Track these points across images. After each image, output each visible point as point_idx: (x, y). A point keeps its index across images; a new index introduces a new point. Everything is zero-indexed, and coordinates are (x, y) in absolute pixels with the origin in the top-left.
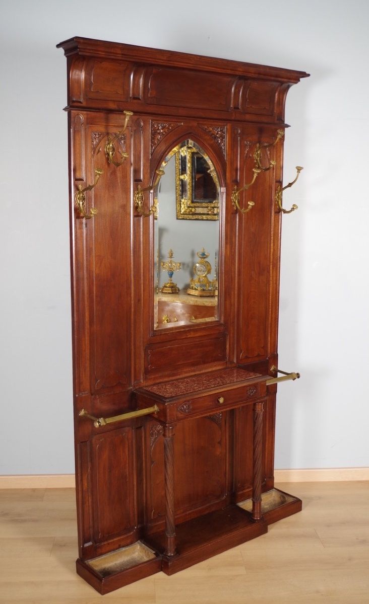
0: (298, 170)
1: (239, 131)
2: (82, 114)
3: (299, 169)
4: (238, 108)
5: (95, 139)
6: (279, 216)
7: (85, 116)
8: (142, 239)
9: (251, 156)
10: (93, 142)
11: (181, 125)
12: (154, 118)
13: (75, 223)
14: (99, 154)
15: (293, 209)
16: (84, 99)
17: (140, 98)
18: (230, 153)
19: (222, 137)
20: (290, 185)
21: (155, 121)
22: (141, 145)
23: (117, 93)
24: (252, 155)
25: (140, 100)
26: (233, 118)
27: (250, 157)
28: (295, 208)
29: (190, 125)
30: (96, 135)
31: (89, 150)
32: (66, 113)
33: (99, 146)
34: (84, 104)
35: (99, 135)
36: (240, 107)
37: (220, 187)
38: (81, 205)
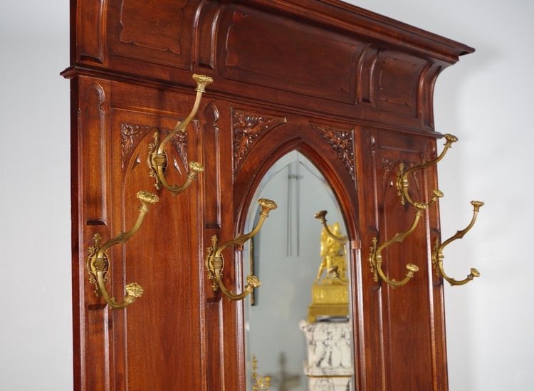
0: (475, 206)
1: (373, 140)
2: (102, 84)
3: (477, 206)
4: (369, 102)
5: (128, 137)
6: (440, 292)
7: (109, 90)
8: (222, 350)
9: (392, 184)
10: (124, 144)
11: (284, 123)
12: (238, 106)
13: (87, 321)
14: (135, 170)
15: (471, 277)
16: (105, 54)
17: (212, 66)
18: (362, 177)
19: (349, 148)
20: (460, 234)
21: (240, 111)
22: (215, 156)
23: (168, 51)
24: (394, 183)
25: (211, 68)
26: (362, 117)
27: (391, 186)
28: (475, 274)
29: (298, 123)
30: (130, 130)
31: (117, 159)
32: (68, 81)
33: (137, 151)
34: (106, 65)
35: (135, 130)
36: (371, 100)
37: (350, 240)
38: (100, 280)
